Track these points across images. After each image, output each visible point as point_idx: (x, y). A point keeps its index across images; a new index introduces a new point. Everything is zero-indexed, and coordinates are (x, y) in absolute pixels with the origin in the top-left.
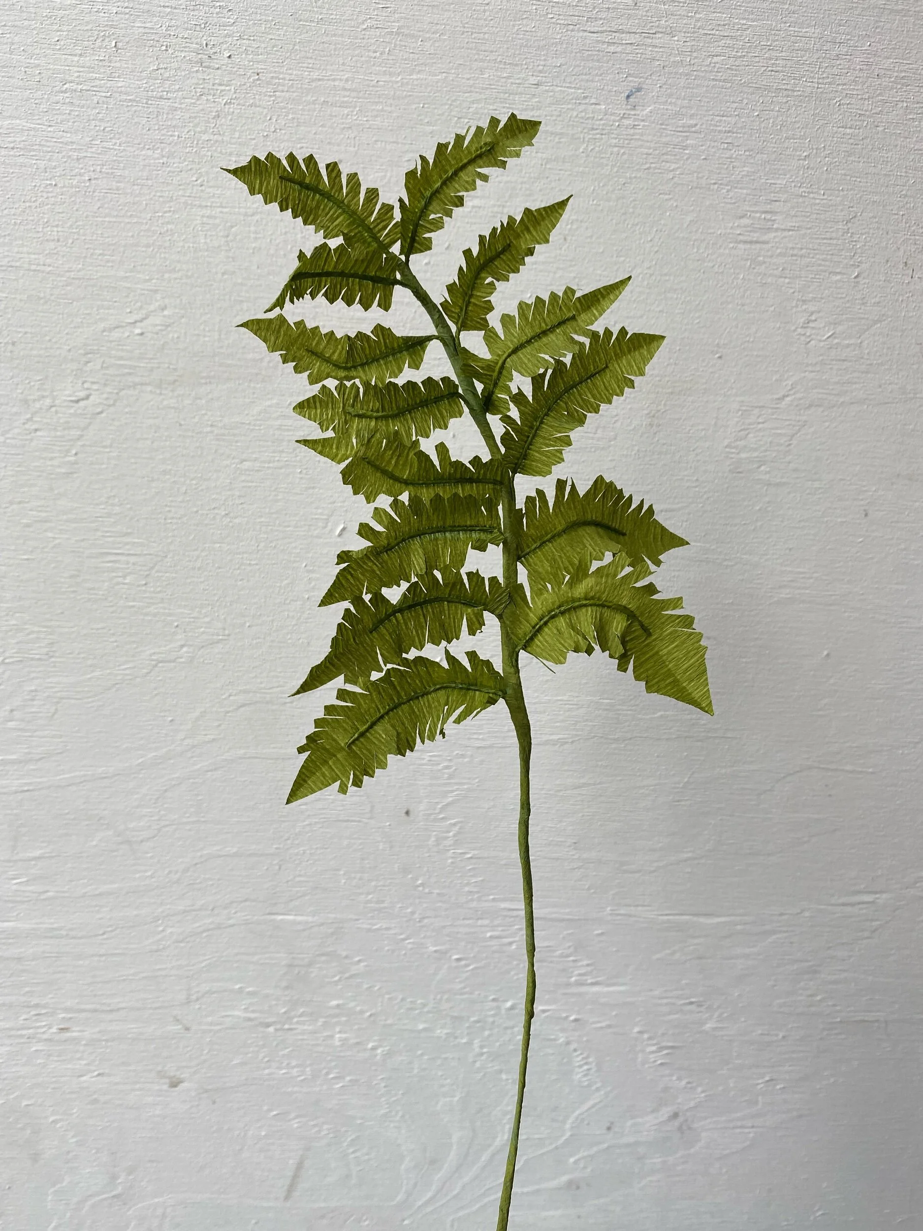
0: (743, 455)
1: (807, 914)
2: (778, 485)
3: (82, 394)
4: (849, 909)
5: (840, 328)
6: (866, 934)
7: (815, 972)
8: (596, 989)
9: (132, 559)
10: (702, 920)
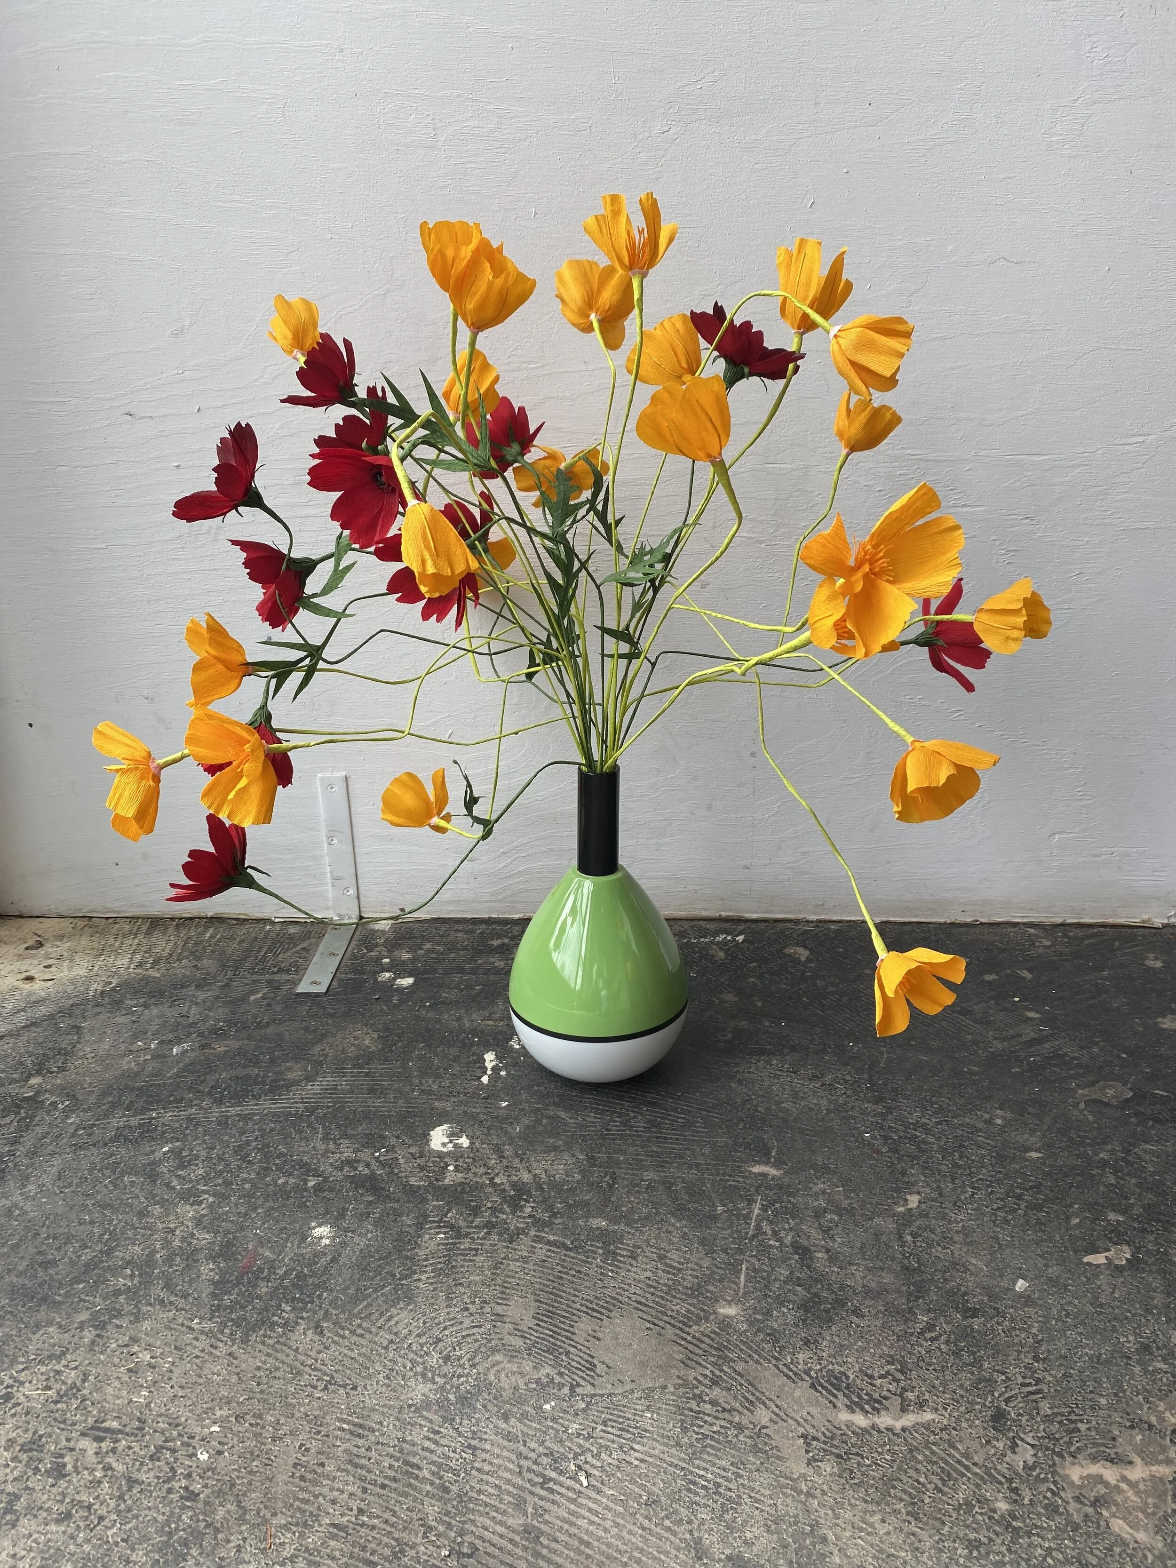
0: (1053, 139)
1: (1100, 452)
2: (1075, 157)
3: (666, 128)
4: (1127, 447)
5: (1112, 51)
6: (1140, 465)
7: (1107, 494)
8: (965, 509)
9: (691, 230)
10: (1034, 458)
